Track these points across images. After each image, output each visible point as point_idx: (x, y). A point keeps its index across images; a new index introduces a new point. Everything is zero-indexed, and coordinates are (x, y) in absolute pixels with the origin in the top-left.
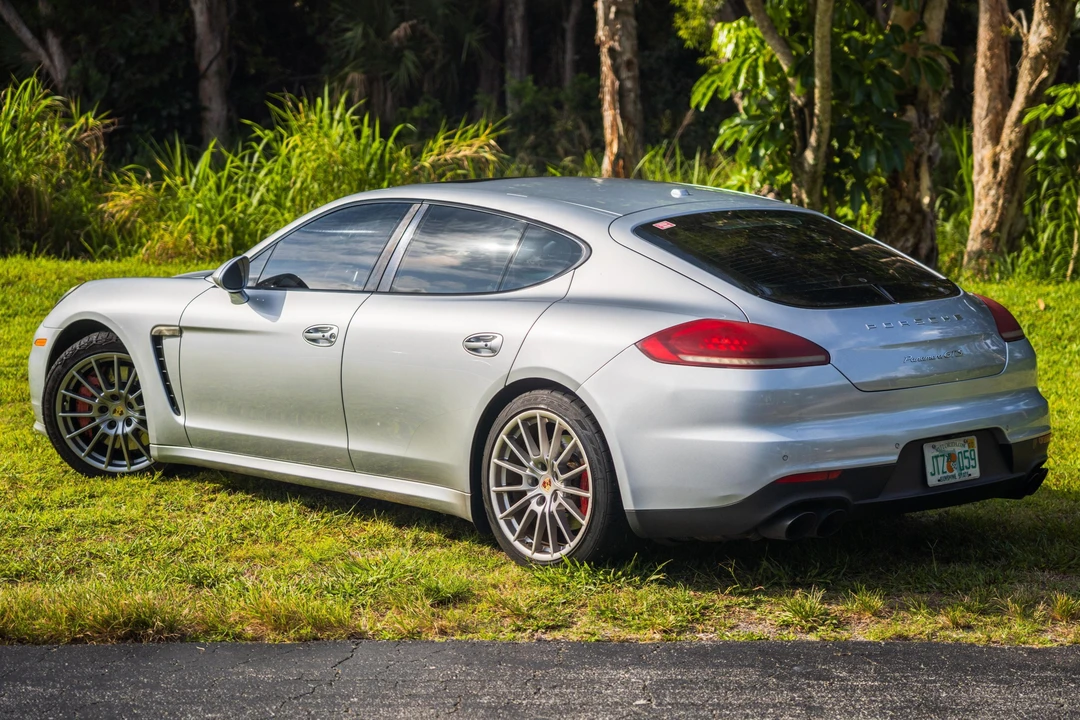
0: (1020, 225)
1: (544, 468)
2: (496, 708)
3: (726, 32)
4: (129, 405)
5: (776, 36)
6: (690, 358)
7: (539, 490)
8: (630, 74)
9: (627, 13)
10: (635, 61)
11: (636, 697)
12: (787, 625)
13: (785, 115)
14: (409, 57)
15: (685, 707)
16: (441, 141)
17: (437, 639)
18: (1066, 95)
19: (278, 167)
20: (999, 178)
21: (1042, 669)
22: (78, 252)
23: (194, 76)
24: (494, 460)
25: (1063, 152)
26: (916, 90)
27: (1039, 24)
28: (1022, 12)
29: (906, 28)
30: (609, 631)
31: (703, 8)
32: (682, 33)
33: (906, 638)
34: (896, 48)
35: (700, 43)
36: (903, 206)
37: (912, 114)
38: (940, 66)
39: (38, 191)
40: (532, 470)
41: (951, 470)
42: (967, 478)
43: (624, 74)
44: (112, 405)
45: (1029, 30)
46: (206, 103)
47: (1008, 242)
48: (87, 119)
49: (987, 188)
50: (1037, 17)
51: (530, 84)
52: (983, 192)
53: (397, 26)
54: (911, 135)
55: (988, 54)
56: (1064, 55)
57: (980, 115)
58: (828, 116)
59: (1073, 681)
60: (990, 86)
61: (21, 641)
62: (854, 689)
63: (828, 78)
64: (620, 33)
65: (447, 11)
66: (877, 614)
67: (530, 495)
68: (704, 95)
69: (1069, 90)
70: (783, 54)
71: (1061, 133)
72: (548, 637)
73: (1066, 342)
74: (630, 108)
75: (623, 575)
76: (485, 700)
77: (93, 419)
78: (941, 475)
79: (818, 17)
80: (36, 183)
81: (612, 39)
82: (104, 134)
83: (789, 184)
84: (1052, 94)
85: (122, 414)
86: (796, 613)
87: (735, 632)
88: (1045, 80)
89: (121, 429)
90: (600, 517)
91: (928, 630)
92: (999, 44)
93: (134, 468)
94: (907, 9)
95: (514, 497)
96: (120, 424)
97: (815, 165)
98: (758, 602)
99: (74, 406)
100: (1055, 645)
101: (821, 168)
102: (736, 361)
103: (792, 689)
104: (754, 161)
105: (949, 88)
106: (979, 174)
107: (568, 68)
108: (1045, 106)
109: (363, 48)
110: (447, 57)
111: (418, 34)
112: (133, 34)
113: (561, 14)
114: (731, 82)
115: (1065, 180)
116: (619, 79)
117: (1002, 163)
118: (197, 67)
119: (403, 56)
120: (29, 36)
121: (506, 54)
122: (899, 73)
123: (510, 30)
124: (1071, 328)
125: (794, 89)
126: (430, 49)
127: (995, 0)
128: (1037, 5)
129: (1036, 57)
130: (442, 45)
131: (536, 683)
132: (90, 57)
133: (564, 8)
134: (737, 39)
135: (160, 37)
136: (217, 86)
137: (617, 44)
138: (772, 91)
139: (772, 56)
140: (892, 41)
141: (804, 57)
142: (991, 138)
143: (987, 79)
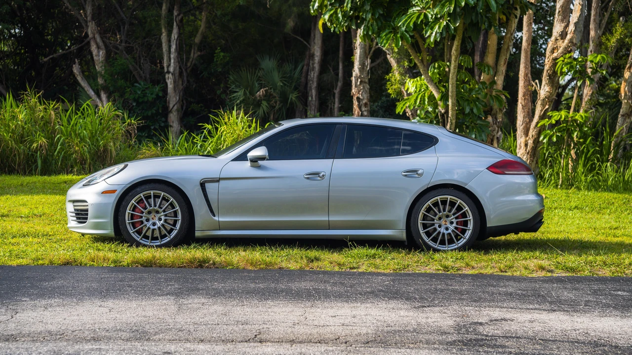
2: (336, 283)
3: (411, 82)
5: (433, 84)
8: (366, 109)
9: (365, 82)
10: (368, 103)
11: (385, 282)
13: (437, 117)
14: (264, 103)
15: (403, 284)
18: (556, 115)
19: (215, 139)
20: (528, 151)
21: (531, 280)
23: (166, 111)
25: (555, 139)
26: (491, 109)
27: (545, 86)
28: (537, 81)
29: (488, 83)
31: (399, 80)
32: (390, 91)
33: (482, 274)
34: (483, 91)
35: (397, 96)
37: (490, 119)
38: (502, 98)
39: (111, 149)
43: (363, 109)
45: (540, 89)
46: (172, 124)
48: (131, 120)
49: (522, 155)
50: (544, 83)
53: (259, 90)
54: (490, 127)
55: (523, 98)
56: (555, 99)
57: (519, 125)
58: (454, 117)
59: (542, 282)
60: (524, 112)
62: (463, 282)
63: (455, 102)
64: (362, 91)
65: (281, 84)
68: (402, 108)
69: (557, 113)
70: (436, 91)
71: (554, 131)
79: (451, 75)
81: (359, 93)
82: (138, 127)
84: (551, 115)
87: (420, 271)
88: (548, 109)
91: (491, 272)
92: (528, 94)
94: (488, 74)
100: (536, 276)
105: (506, 109)
106: (519, 149)
107: (336, 110)
108: (547, 120)
109: (243, 100)
110: (281, 104)
111: (268, 94)
112: (140, 93)
113: (333, 87)
114: (414, 102)
115: (556, 151)
116: (361, 111)
117: (529, 144)
118: (167, 108)
119: (261, 103)
120: (93, 93)
121: (308, 104)
122: (484, 100)
123: (310, 93)
124: (556, 205)
125: (440, 106)
126: (274, 101)
127: (526, 75)
128: (544, 78)
129: (543, 100)
130: (279, 99)
131: (349, 278)
132: (120, 103)
133: (334, 84)
134: (416, 85)
135: (152, 94)
136: (176, 117)
137: (360, 95)
138: (431, 108)
139: (432, 92)
140: (481, 87)
141: (445, 92)
142: (524, 134)
143: (523, 108)
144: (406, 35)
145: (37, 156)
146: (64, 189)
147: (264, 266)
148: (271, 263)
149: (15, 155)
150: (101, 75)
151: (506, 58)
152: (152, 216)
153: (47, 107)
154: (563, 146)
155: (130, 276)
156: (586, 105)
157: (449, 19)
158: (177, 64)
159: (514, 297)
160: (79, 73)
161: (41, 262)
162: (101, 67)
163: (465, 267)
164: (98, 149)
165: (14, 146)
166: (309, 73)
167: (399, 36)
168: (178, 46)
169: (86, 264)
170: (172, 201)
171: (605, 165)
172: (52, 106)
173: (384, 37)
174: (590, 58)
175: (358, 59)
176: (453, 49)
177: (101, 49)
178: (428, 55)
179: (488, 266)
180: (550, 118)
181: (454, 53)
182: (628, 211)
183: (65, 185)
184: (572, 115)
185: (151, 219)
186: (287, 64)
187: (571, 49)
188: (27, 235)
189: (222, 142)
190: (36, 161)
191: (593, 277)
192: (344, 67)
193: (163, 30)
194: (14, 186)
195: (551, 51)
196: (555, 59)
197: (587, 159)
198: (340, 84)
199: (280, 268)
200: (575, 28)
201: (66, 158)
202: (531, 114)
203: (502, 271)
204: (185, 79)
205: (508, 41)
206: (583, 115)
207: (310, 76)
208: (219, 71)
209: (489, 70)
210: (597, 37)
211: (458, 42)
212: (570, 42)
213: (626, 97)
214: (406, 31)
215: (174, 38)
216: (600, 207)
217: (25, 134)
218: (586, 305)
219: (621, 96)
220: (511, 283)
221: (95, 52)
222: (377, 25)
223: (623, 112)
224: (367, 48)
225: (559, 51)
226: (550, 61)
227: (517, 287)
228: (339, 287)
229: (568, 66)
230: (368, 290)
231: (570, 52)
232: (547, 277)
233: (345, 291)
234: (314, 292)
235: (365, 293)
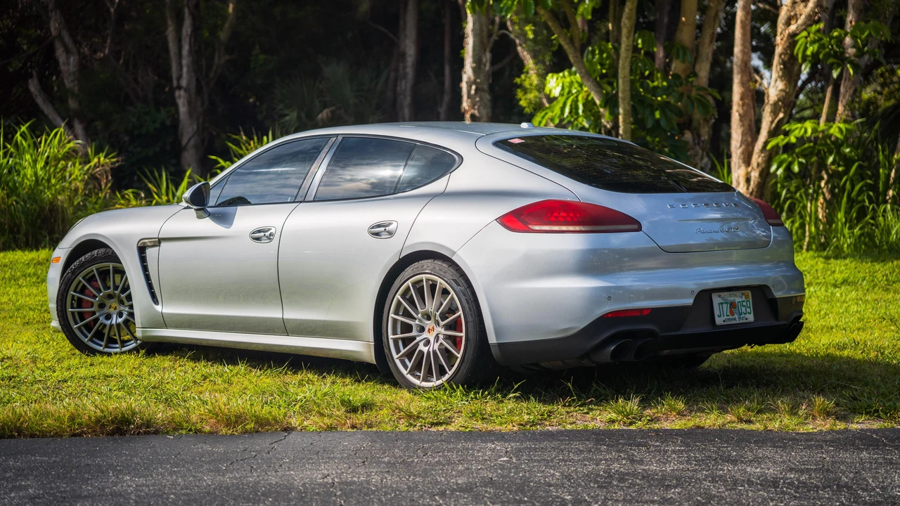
1: (429, 318)
2: (394, 464)
3: (555, 79)
4: (121, 302)
5: (591, 80)
6: (537, 228)
7: (425, 335)
9: (483, 90)
11: (501, 456)
12: (613, 421)
15: (538, 461)
17: (349, 430)
18: (796, 129)
20: (751, 190)
21: (807, 441)
23: (177, 150)
24: (392, 315)
25: (796, 168)
26: (691, 120)
27: (776, 80)
29: (683, 76)
30: (479, 425)
31: (536, 84)
32: (523, 103)
33: (703, 428)
34: (676, 89)
35: (535, 108)
37: (688, 136)
38: (708, 101)
39: (62, 207)
40: (420, 321)
41: (733, 314)
42: (745, 321)
44: (108, 303)
45: (769, 86)
48: (99, 159)
50: (774, 75)
53: (322, 111)
54: (688, 150)
55: (741, 103)
57: (736, 148)
59: (832, 446)
60: (743, 125)
61: (32, 436)
62: (666, 452)
63: (628, 108)
64: (478, 104)
65: (356, 101)
66: (681, 414)
67: (418, 339)
69: (799, 125)
70: (596, 92)
71: (794, 156)
72: (434, 429)
75: (489, 394)
76: (386, 460)
77: (94, 313)
78: (726, 317)
79: (621, 62)
80: (62, 202)
81: (473, 108)
82: (111, 169)
84: (787, 129)
85: (115, 309)
86: (620, 413)
87: (574, 425)
88: (781, 120)
89: (115, 320)
90: (470, 351)
91: (720, 421)
92: (748, 96)
93: (124, 349)
94: (683, 62)
95: (406, 342)
96: (115, 317)
98: (592, 410)
99: (80, 303)
100: (816, 430)
102: (571, 228)
103: (619, 451)
105: (715, 119)
108: (782, 137)
111: (336, 116)
112: (135, 120)
114: (559, 112)
115: (798, 189)
117: (753, 179)
118: (180, 143)
122: (679, 105)
125: (604, 117)
127: (744, 64)
129: (775, 104)
133: (438, 98)
134: (563, 84)
135: (154, 122)
136: (193, 155)
137: (476, 111)
138: (589, 121)
139: (589, 95)
140: (673, 83)
141: (611, 93)
142: (744, 162)
143: (741, 120)
150: (74, 94)
151: (713, 32)
154: (810, 179)
156: (844, 112)
158: (193, 74)
160: (39, 91)
162: (73, 81)
166: (399, 83)
168: (193, 46)
171: (882, 208)
175: (470, 53)
176: (624, 17)
177: (71, 53)
181: (625, 24)
184: (824, 128)
186: (365, 71)
187: (819, 17)
193: (170, 22)
195: (786, 22)
196: (793, 36)
197: (852, 201)
198: (446, 98)
202: (753, 129)
204: (206, 97)
206: (841, 126)
207: (401, 87)
208: (258, 83)
209: (685, 54)
211: (632, 4)
212: (816, 6)
215: (185, 34)
216: (887, 280)
221: (62, 59)
224: (485, 33)
225: (800, 22)
226: (785, 39)
227: (784, 462)
228: (398, 476)
229: (816, 46)
230: (460, 482)
231: (817, 22)
232: (839, 432)
233: (409, 488)
234: (339, 493)
235: (453, 491)
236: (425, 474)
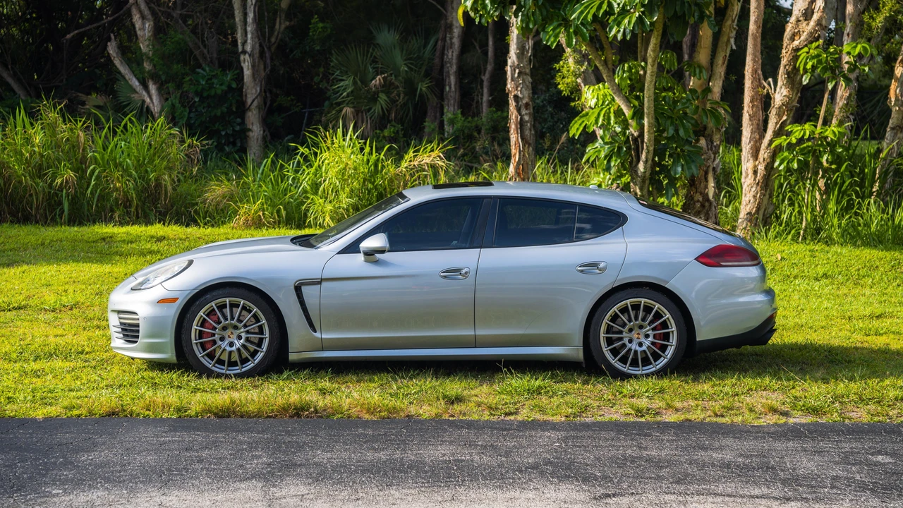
0: (770, 210)
2: (486, 446)
3: (591, 92)
5: (621, 95)
8: (527, 112)
9: (526, 74)
10: (530, 103)
11: (555, 443)
12: (628, 414)
13: (627, 141)
14: (383, 97)
15: (579, 447)
16: (411, 154)
18: (798, 130)
19: (313, 170)
20: (757, 181)
21: (757, 433)
22: (191, 221)
23: (242, 109)
25: (795, 166)
26: (705, 128)
27: (781, 87)
28: (770, 80)
29: (699, 91)
30: (538, 416)
31: (574, 71)
32: (561, 87)
33: (690, 421)
34: (693, 102)
35: (572, 93)
36: (698, 197)
37: (703, 142)
38: (719, 113)
39: (165, 185)
43: (524, 112)
45: (775, 90)
46: (249, 126)
47: (763, 220)
48: (192, 141)
49: (750, 186)
50: (780, 83)
51: (460, 116)
52: (747, 189)
54: (702, 155)
55: (751, 105)
56: (796, 107)
57: (746, 142)
58: (652, 143)
59: (772, 437)
60: (752, 124)
62: (663, 441)
63: (652, 121)
64: (521, 86)
65: (406, 69)
68: (578, 129)
69: (799, 128)
70: (625, 105)
71: (795, 154)
72: (507, 418)
73: (792, 279)
74: (527, 133)
76: (480, 443)
81: (516, 89)
82: (202, 150)
83: (629, 183)
84: (789, 130)
87: (602, 417)
88: (785, 121)
91: (702, 416)
92: (757, 99)
94: (700, 79)
97: (645, 172)
100: (765, 424)
101: (648, 174)
103: (632, 440)
104: (608, 169)
105: (726, 127)
106: (745, 178)
107: (485, 105)
108: (785, 137)
109: (352, 92)
110: (406, 98)
111: (388, 82)
112: (204, 83)
113: (481, 71)
114: (594, 121)
115: (797, 182)
116: (520, 114)
117: (759, 171)
118: (244, 103)
119: (378, 97)
120: (137, 83)
121: (444, 96)
122: (695, 117)
123: (447, 80)
124: (796, 271)
125: (632, 126)
126: (395, 92)
127: (755, 71)
128: (780, 76)
129: (779, 108)
130: (403, 90)
131: (504, 436)
132: (176, 97)
133: (482, 67)
134: (598, 96)
135: (221, 85)
136: (257, 116)
137: (519, 92)
138: (619, 127)
139: (619, 106)
140: (691, 98)
141: (638, 107)
142: (752, 156)
143: (750, 120)
144: (582, 30)
145: (62, 196)
146: (102, 251)
147: (386, 413)
148: (394, 408)
149: (31, 195)
150: (149, 58)
151: (726, 56)
152: (228, 332)
153: (74, 126)
154: (808, 174)
155: (200, 437)
156: (840, 112)
157: (642, 9)
158: (257, 40)
159: (732, 472)
160: (117, 53)
161: (75, 412)
162: (148, 46)
163: (665, 409)
164: (148, 185)
165: (30, 182)
166: (446, 52)
167: (571, 30)
168: (257, 14)
169: (138, 415)
170: (256, 312)
171: (867, 201)
172: (80, 124)
173: (551, 33)
174: (846, 48)
175: (515, 40)
176: (649, 49)
177: (147, 19)
178: (613, 54)
179: (697, 406)
180: (788, 134)
181: (650, 55)
182: (898, 281)
183: (104, 243)
184: (821, 131)
185: (227, 337)
186: (414, 38)
187: (819, 35)
188: (54, 353)
189: (324, 174)
190: (60, 203)
191: (844, 425)
192: (495, 42)
194: (31, 246)
195: (791, 38)
196: (797, 50)
197: (842, 193)
198: (489, 68)
199: (408, 416)
200: (825, 4)
201: (102, 198)
202: (762, 128)
203: (717, 415)
204: (268, 61)
205: (728, 30)
206: (835, 130)
207: (447, 56)
208: (316, 48)
209: (701, 72)
210: (857, 14)
211: (657, 39)
212: (817, 25)
213: (897, 102)
214: (582, 23)
215: (250, 3)
216: (858, 275)
217: (45, 165)
218: (833, 487)
219: (891, 101)
220: (728, 441)
221: (138, 25)
222: (542, 14)
223: (893, 123)
225: (802, 38)
226: (789, 52)
227: (738, 449)
228: (490, 456)
229: (815, 61)
230: (530, 461)
231: (817, 39)
232: (780, 426)
233: (499, 465)
234: (455, 468)
235: (527, 468)
236: (507, 454)
